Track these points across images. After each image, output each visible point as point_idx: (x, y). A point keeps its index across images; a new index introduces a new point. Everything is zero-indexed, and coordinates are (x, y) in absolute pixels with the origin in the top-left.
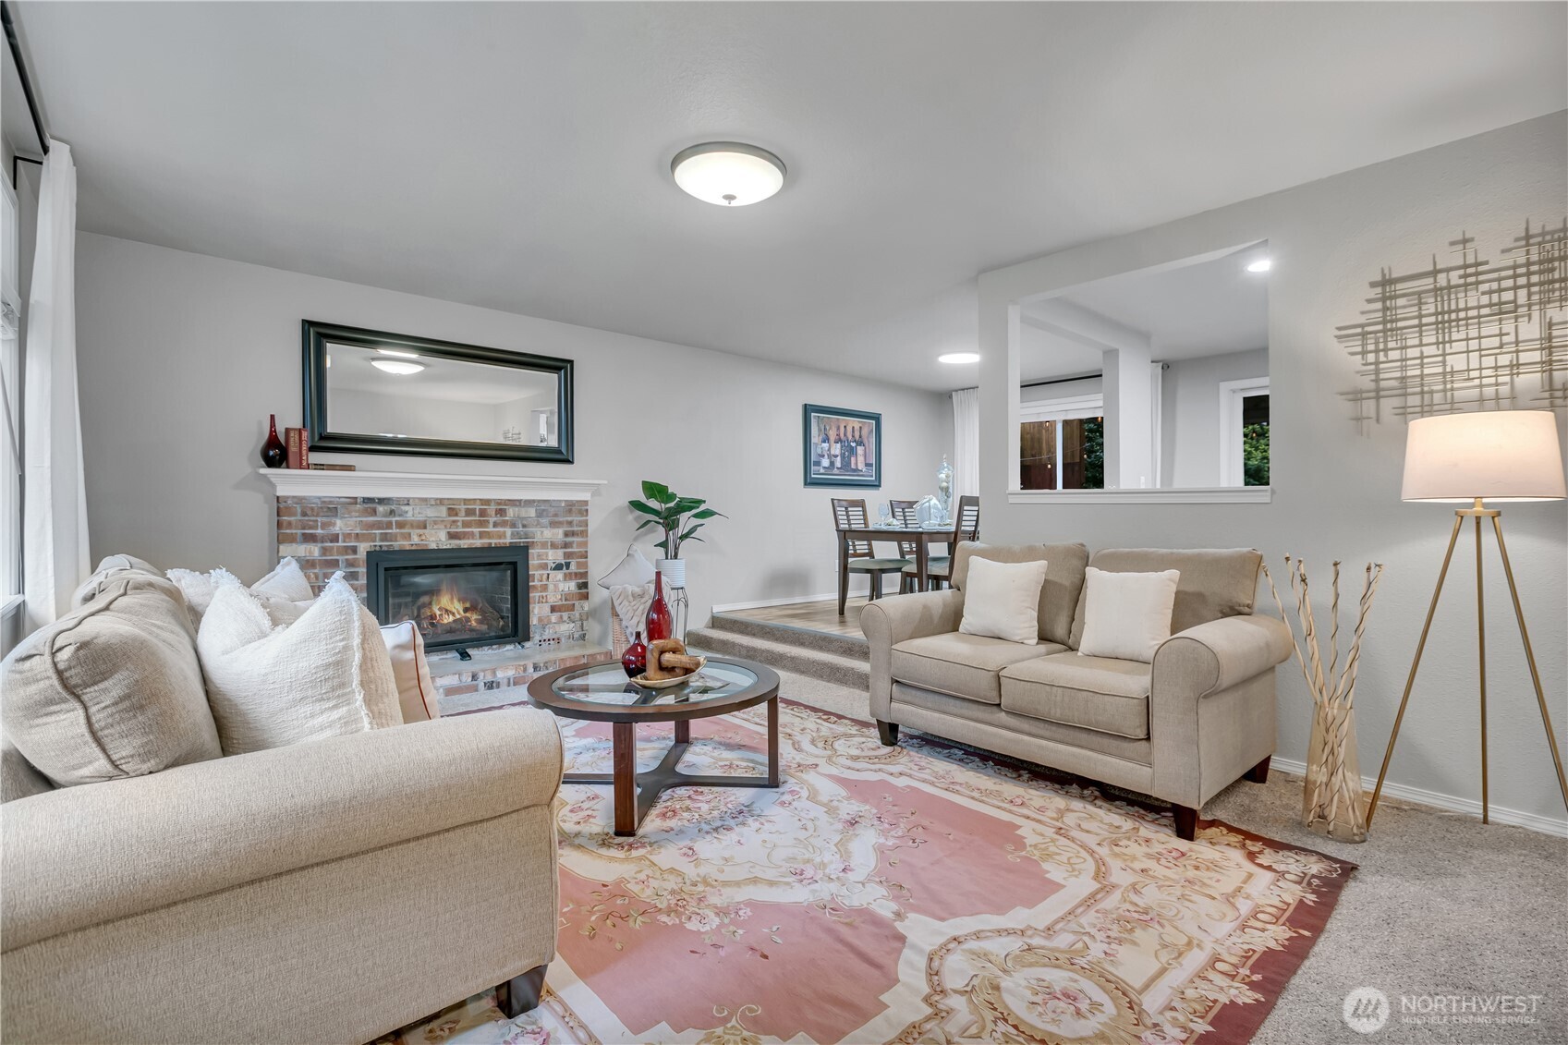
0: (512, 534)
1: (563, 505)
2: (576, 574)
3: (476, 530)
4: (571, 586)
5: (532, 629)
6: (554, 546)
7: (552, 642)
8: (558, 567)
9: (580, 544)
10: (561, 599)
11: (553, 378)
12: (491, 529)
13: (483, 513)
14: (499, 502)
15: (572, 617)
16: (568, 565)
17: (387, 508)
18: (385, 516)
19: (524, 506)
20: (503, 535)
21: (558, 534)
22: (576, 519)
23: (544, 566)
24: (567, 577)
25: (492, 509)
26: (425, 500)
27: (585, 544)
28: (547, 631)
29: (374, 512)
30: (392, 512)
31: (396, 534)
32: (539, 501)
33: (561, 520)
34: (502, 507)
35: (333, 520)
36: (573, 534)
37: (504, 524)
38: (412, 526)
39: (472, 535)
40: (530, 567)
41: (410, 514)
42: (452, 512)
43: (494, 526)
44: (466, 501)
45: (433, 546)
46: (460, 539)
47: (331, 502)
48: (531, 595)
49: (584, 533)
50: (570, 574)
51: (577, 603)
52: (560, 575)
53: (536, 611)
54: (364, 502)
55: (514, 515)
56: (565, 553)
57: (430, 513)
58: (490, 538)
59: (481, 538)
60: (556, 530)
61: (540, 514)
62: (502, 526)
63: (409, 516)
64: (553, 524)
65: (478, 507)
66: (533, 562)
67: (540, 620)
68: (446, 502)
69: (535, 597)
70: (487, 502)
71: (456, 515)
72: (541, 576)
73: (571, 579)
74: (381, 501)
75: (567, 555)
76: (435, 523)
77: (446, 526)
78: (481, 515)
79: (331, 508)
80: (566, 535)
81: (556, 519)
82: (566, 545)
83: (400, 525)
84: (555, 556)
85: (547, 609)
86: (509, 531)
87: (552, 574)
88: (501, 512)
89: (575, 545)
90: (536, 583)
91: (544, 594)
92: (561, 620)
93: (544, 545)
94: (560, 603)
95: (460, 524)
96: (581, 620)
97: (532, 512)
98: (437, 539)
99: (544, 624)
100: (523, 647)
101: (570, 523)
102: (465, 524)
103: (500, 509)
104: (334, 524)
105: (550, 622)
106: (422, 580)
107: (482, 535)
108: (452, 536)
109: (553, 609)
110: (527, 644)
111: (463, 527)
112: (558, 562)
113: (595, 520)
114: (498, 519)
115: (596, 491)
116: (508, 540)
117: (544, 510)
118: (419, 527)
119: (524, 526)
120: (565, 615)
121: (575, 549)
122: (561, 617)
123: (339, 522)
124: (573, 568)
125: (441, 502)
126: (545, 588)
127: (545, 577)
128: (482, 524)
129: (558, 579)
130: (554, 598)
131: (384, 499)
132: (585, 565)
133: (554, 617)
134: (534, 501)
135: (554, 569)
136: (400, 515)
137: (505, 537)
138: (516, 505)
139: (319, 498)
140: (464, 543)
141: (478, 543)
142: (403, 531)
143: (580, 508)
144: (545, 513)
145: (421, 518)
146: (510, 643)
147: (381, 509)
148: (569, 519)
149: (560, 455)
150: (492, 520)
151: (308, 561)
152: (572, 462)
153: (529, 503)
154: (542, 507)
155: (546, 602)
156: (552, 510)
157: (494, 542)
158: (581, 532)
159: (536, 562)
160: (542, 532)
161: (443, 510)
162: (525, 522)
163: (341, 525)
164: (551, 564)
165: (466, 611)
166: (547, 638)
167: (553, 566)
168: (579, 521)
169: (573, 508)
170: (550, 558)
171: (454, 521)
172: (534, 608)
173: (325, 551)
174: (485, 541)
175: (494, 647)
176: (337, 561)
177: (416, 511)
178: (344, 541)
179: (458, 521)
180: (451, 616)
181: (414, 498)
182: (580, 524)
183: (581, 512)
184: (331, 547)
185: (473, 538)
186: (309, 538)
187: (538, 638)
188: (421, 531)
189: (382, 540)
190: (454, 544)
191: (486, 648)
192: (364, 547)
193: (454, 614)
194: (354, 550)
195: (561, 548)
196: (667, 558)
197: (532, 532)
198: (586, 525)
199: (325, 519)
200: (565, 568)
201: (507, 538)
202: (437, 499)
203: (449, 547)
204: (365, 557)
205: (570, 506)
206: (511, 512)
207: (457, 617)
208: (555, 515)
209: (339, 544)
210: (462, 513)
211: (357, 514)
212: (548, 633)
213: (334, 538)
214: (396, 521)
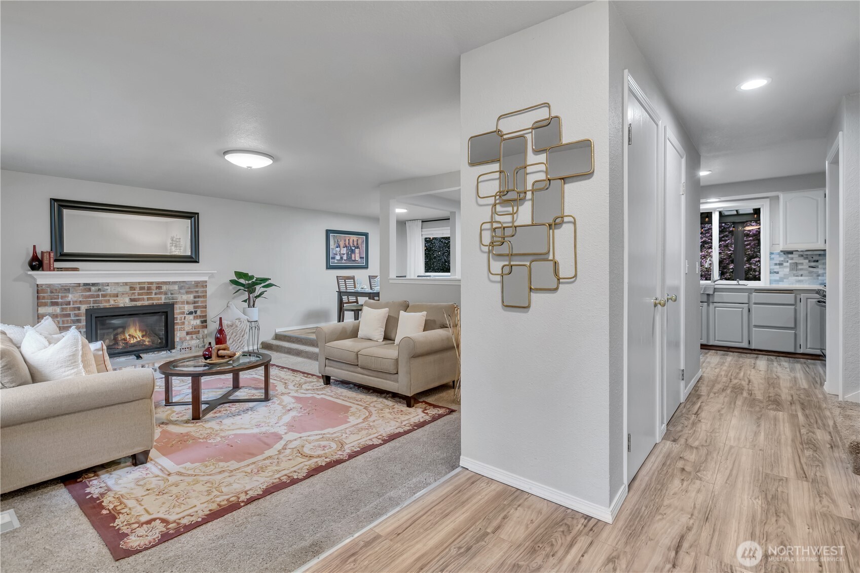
0: (165, 298)
1: (193, 283)
2: (200, 316)
3: (145, 297)
4: (198, 322)
5: (176, 343)
6: (188, 303)
7: (187, 349)
8: (191, 313)
9: (202, 302)
10: (192, 329)
11: (187, 222)
12: (153, 296)
13: (149, 288)
14: (158, 283)
15: (198, 337)
16: (196, 312)
17: (97, 288)
18: (95, 292)
19: (172, 284)
20: (161, 299)
21: (191, 297)
22: (200, 289)
23: (183, 313)
24: (195, 318)
25: (154, 286)
26: (118, 283)
27: (205, 301)
28: (184, 344)
29: (90, 290)
30: (99, 290)
31: (102, 300)
32: (180, 282)
33: (192, 290)
34: (159, 285)
35: (67, 294)
36: (199, 297)
37: (161, 293)
38: (110, 296)
39: (143, 299)
40: (175, 313)
41: (109, 290)
42: (132, 288)
43: (155, 295)
44: (139, 283)
45: (122, 305)
46: (136, 301)
47: (66, 286)
48: (175, 327)
49: (205, 296)
50: (197, 316)
51: (201, 330)
52: (191, 317)
53: (178, 335)
54: (84, 285)
55: (166, 289)
56: (194, 306)
57: (120, 289)
58: (153, 300)
59: (148, 300)
60: (189, 296)
61: (180, 288)
62: (159, 295)
63: (109, 291)
64: (187, 293)
65: (146, 286)
66: (177, 311)
67: (180, 339)
68: (128, 284)
69: (177, 328)
70: (152, 283)
71: (135, 290)
72: (181, 317)
73: (197, 319)
74: (93, 285)
75: (195, 307)
76: (123, 294)
77: (129, 296)
78: (148, 290)
79: (66, 289)
80: (195, 297)
81: (190, 290)
82: (195, 302)
83: (104, 296)
84: (188, 308)
85: (184, 333)
86: (163, 297)
87: (187, 316)
88: (159, 288)
89: (200, 302)
90: (178, 321)
91: (183, 326)
92: (192, 339)
93: (183, 303)
94: (192, 330)
95: (136, 294)
96: (203, 338)
97: (176, 287)
98: (124, 302)
99: (182, 341)
100: (171, 352)
101: (197, 292)
102: (139, 294)
103: (159, 286)
104: (68, 297)
105: (186, 340)
106: (116, 322)
107: (148, 299)
108: (132, 300)
109: (188, 333)
110: (173, 351)
111: (138, 296)
112: (190, 311)
113: (210, 290)
114: (158, 291)
115: (212, 276)
116: (163, 301)
117: (183, 286)
118: (114, 297)
119: (172, 294)
120: (194, 336)
121: (200, 304)
122: (192, 337)
123: (70, 296)
124: (199, 313)
125: (126, 284)
126: (183, 323)
127: (183, 318)
128: (148, 294)
129: (190, 319)
130: (188, 328)
131: (95, 284)
132: (206, 312)
133: (188, 337)
134: (177, 282)
135: (188, 314)
136: (103, 291)
137: (161, 300)
138: (167, 284)
139: (60, 284)
140: (139, 304)
141: (146, 303)
142: (105, 299)
143: (204, 284)
144: (183, 288)
145: (115, 292)
146: (164, 350)
147: (93, 288)
148: (197, 290)
149: (193, 259)
150: (154, 292)
151: (54, 315)
152: (198, 262)
153: (175, 283)
154: (182, 285)
155: (184, 330)
156: (187, 286)
157: (155, 302)
158: (203, 296)
159: (178, 311)
160: (182, 297)
161: (127, 288)
162: (172, 292)
163: (71, 297)
164: (186, 312)
165: (143, 336)
166: (184, 347)
167: (188, 313)
168: (203, 291)
169: (199, 284)
170: (186, 309)
171: (133, 293)
172: (177, 333)
173: (63, 309)
174: (150, 302)
175: (155, 352)
176: (70, 314)
177: (112, 289)
178: (73, 305)
179: (135, 293)
180: (135, 339)
181: (111, 283)
182: (203, 292)
183: (203, 286)
184: (67, 308)
185: (144, 301)
186: (54, 304)
187: (179, 348)
188: (115, 298)
189: (94, 303)
190: (133, 304)
191: (151, 353)
192: (84, 308)
193: (136, 338)
194: (79, 309)
195: (192, 304)
196: (249, 307)
197: (176, 297)
198: (206, 292)
199: (63, 295)
200: (194, 313)
201: (163, 300)
202: (124, 283)
203: (130, 305)
204: (85, 312)
205: (197, 284)
206: (164, 288)
207: (139, 339)
208: (189, 288)
209: (71, 306)
210: (138, 289)
211: (80, 291)
212: (185, 345)
213: (69, 303)
214: (102, 294)
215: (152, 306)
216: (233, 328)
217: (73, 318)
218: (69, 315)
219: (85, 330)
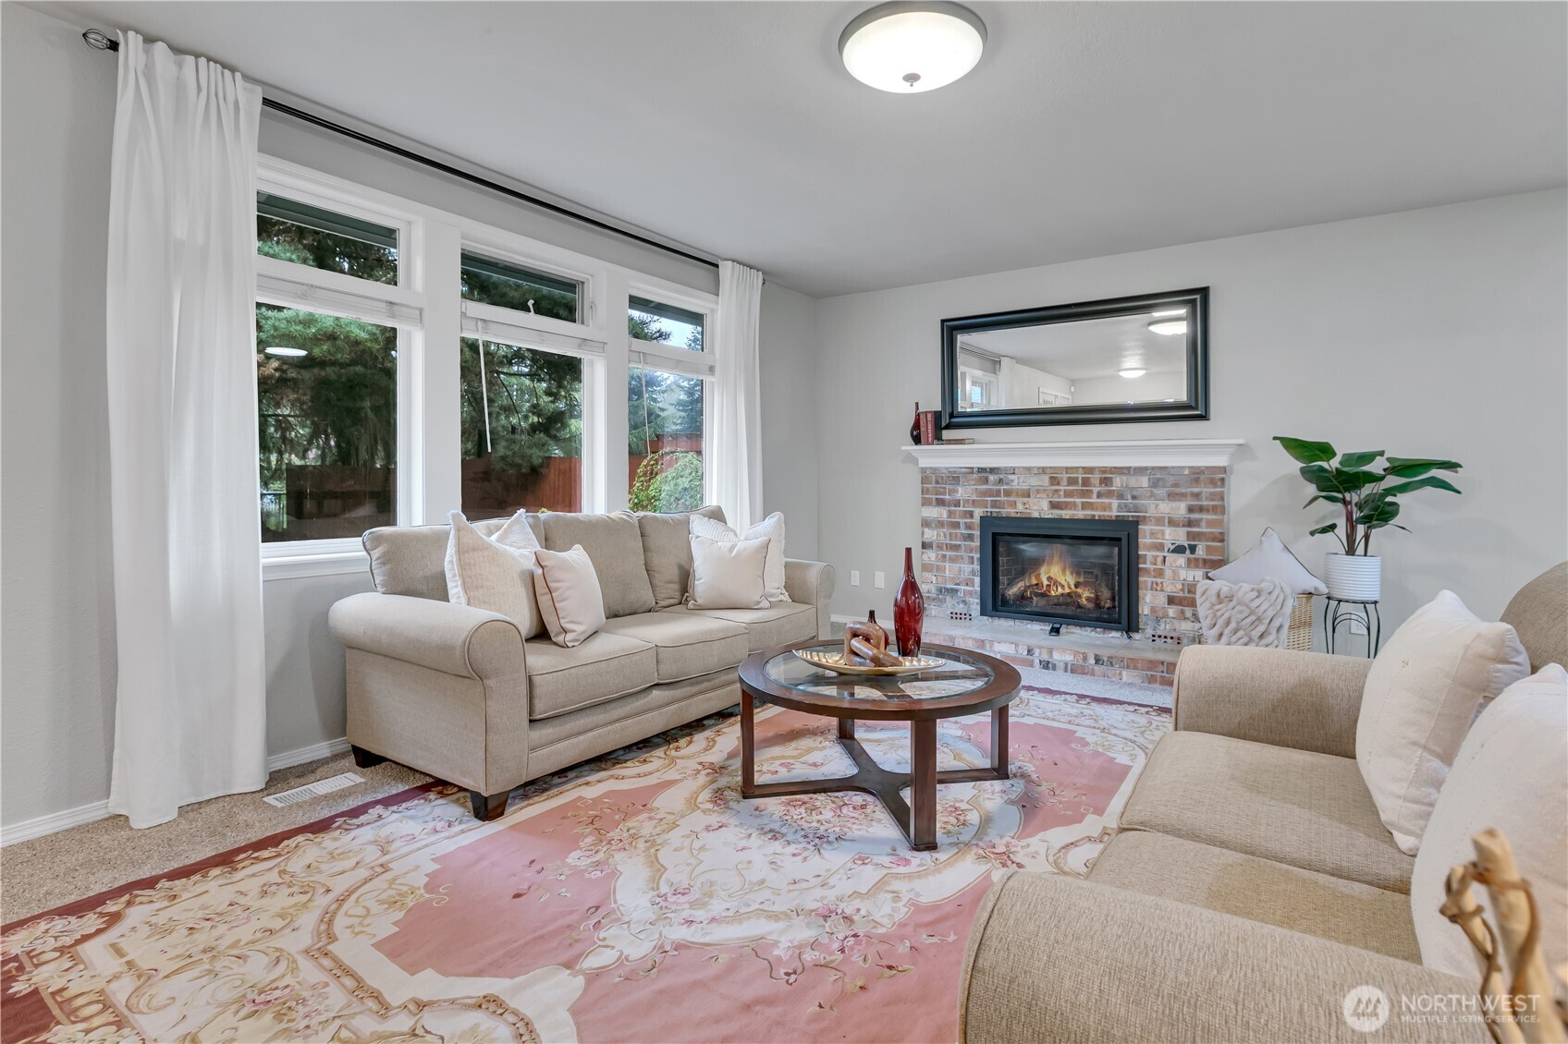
0: (1119, 506)
1: (1187, 472)
2: (1205, 561)
3: (1079, 501)
4: (1197, 575)
5: (1142, 620)
6: (1172, 523)
7: (1169, 640)
8: (1179, 550)
9: (1213, 524)
10: (1182, 590)
12: (1094, 500)
13: (1086, 482)
14: (1104, 470)
15: (1197, 614)
16: (1193, 549)
17: (997, 477)
18: (995, 484)
19: (1134, 474)
20: (1108, 507)
21: (1180, 509)
22: (1206, 490)
23: (1160, 547)
24: (1192, 564)
25: (1095, 478)
26: (1029, 469)
27: (1222, 524)
28: (1163, 626)
29: (986, 481)
30: (1001, 481)
31: (1004, 501)
32: (1153, 468)
33: (1183, 491)
34: (1107, 476)
35: (956, 487)
36: (1201, 509)
37: (1110, 494)
38: (1017, 495)
39: (1074, 506)
40: (1141, 546)
41: (1015, 483)
42: (1054, 481)
43: (1098, 497)
44: (1068, 469)
45: (1036, 515)
46: (1062, 509)
47: (955, 472)
48: (1141, 579)
49: (1220, 510)
50: (1197, 560)
52: (1181, 560)
53: (1148, 599)
54: (979, 472)
55: (1122, 486)
56: (1188, 533)
57: (1034, 481)
58: (1093, 509)
59: (1083, 509)
60: (1176, 504)
61: (1155, 484)
62: (1107, 497)
63: (1015, 485)
64: (1172, 496)
65: (1080, 476)
66: (1145, 540)
67: (1153, 610)
68: (1048, 471)
69: (1145, 581)
70: (1090, 470)
71: (1058, 484)
72: (1155, 558)
73: (1197, 566)
74: (992, 470)
75: (1190, 536)
76: (1038, 491)
77: (1048, 495)
78: (1084, 485)
79: (955, 477)
80: (1191, 510)
81: (1177, 490)
82: (1190, 523)
83: (1008, 493)
84: (1175, 536)
85: (1161, 600)
86: (1115, 503)
87: (1171, 557)
88: (1106, 481)
89: (1203, 524)
90: (1148, 566)
91: (1159, 580)
92: (1182, 617)
93: (1159, 521)
94: (1181, 594)
95: (1062, 493)
97: (1144, 481)
98: (1039, 508)
99: (1158, 616)
100: (1130, 637)
101: (1197, 496)
102: (1067, 494)
103: (1105, 478)
104: (957, 492)
105: (1166, 616)
106: (1029, 548)
107: (1084, 506)
108: (1054, 506)
109: (1171, 601)
110: (1136, 636)
111: (1065, 497)
112: (1178, 543)
113: (1240, 495)
114: (1103, 488)
115: (1241, 454)
116: (1114, 513)
117: (1159, 479)
118: (1023, 496)
119: (1134, 498)
120: (1188, 611)
121: (1204, 530)
122: (1183, 612)
123: (960, 489)
124: (1200, 552)
125: (1043, 470)
126: (1160, 573)
127: (1160, 560)
128: (1086, 494)
129: (1178, 564)
130: (1172, 588)
131: (994, 469)
132: (1220, 551)
133: (1172, 611)
134: (1146, 468)
135: (1173, 551)
136: (1007, 484)
137: (1110, 509)
138: (1123, 474)
139: (947, 469)
140: (1066, 514)
141: (1080, 514)
142: (1009, 499)
143: (1218, 477)
144: (1160, 483)
145: (1025, 487)
146: (1117, 630)
147: (992, 478)
148: (1196, 490)
149: (1193, 411)
150: (1095, 490)
151: (939, 521)
152: (1207, 419)
153: (1140, 471)
154: (1158, 476)
155: (1162, 590)
156: (1171, 480)
157: (1097, 514)
158: (1215, 508)
159: (1148, 541)
160: (1157, 506)
161: (1046, 480)
162: (1135, 493)
163: (962, 492)
164: (1168, 545)
165: (1077, 585)
166: (1163, 634)
167: (1172, 547)
168: (1212, 494)
169: (1202, 477)
170: (1167, 538)
171: (1056, 491)
172: (1145, 595)
173: (950, 514)
174: (1088, 513)
175: (1098, 630)
176: (959, 523)
177: (1021, 480)
178: (964, 506)
179: (1060, 490)
180: (1059, 589)
181: (1018, 467)
182: (1212, 497)
183: (1212, 482)
184: (955, 511)
185: (1075, 509)
186: (941, 503)
187: (1149, 632)
188: (1025, 500)
189: (992, 507)
190: (1056, 513)
191: (1089, 629)
192: (978, 512)
193: (1063, 587)
194: (971, 514)
195: (1184, 526)
196: (1351, 551)
197: (1143, 505)
198: (1223, 499)
199: (951, 487)
200: (1188, 551)
201: (1113, 510)
202: (1040, 468)
203: (1050, 516)
204: (979, 521)
205: (1197, 475)
206: (1118, 482)
207: (1067, 590)
208: (1176, 485)
209: (961, 508)
210: (1065, 482)
211: (973, 483)
212: (1163, 628)
213: (957, 504)
214: (1004, 489)
215: (1091, 521)
216: (1232, 604)
217: (964, 532)
218: (956, 525)
219: (978, 556)
